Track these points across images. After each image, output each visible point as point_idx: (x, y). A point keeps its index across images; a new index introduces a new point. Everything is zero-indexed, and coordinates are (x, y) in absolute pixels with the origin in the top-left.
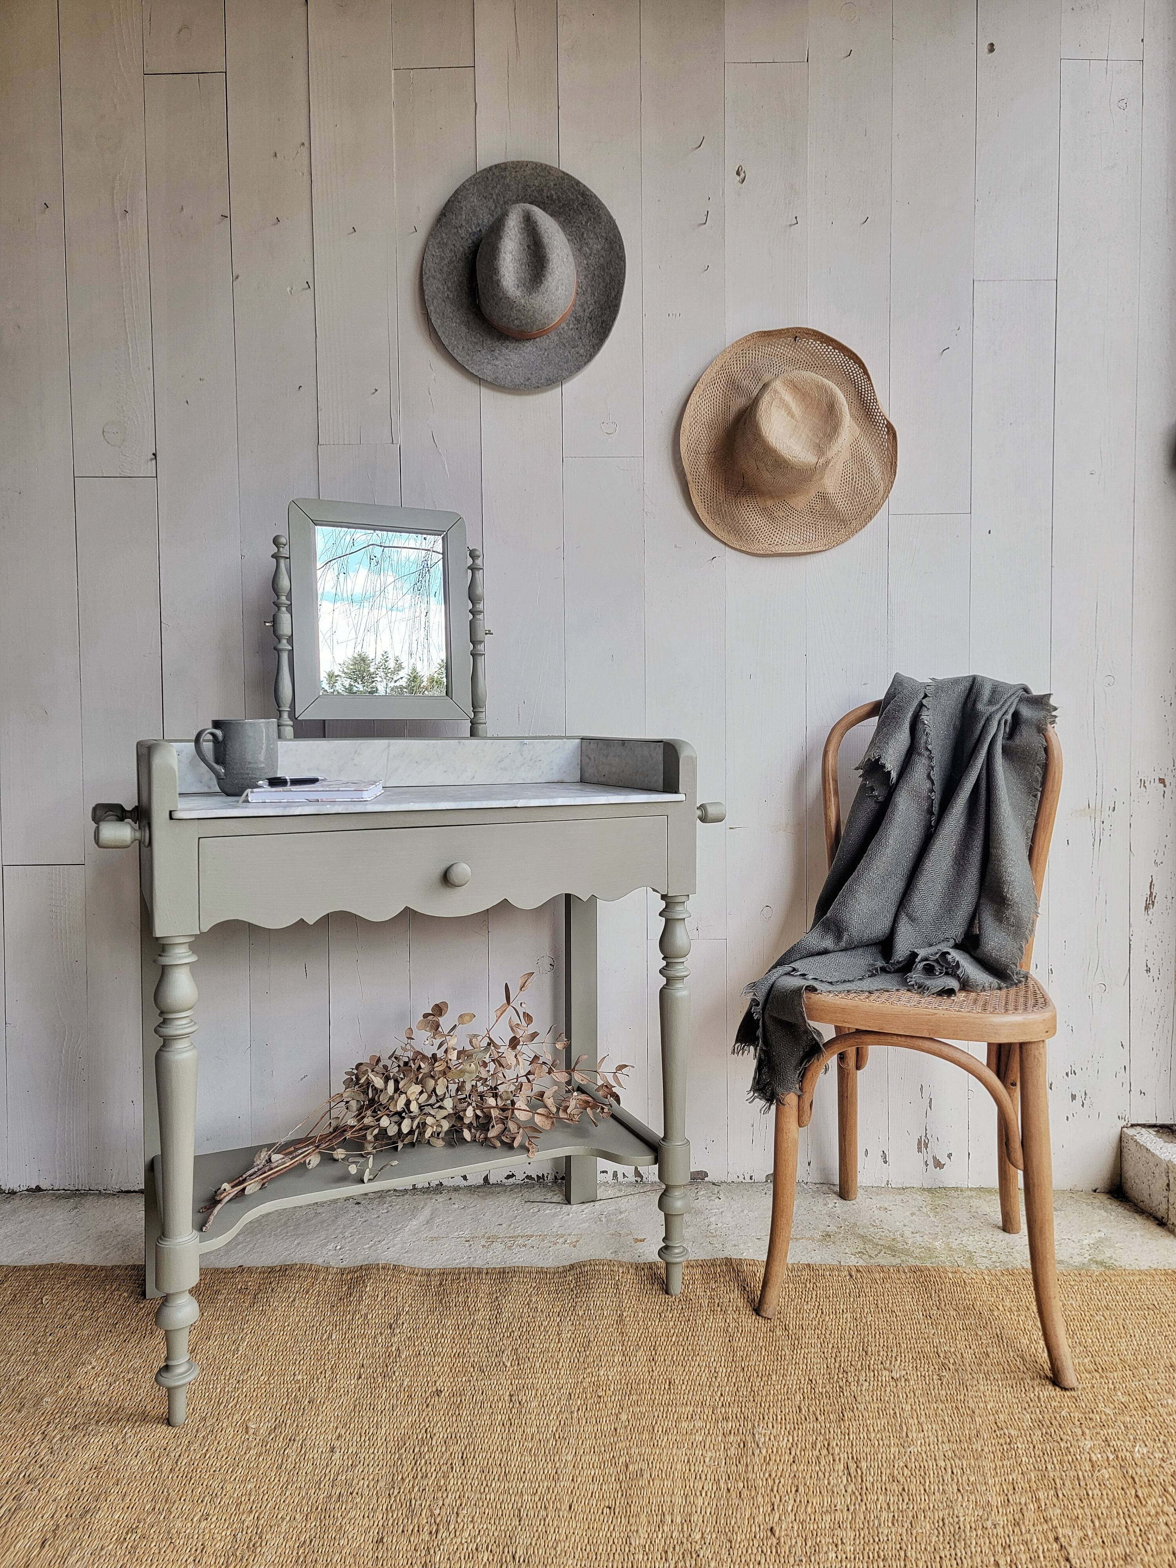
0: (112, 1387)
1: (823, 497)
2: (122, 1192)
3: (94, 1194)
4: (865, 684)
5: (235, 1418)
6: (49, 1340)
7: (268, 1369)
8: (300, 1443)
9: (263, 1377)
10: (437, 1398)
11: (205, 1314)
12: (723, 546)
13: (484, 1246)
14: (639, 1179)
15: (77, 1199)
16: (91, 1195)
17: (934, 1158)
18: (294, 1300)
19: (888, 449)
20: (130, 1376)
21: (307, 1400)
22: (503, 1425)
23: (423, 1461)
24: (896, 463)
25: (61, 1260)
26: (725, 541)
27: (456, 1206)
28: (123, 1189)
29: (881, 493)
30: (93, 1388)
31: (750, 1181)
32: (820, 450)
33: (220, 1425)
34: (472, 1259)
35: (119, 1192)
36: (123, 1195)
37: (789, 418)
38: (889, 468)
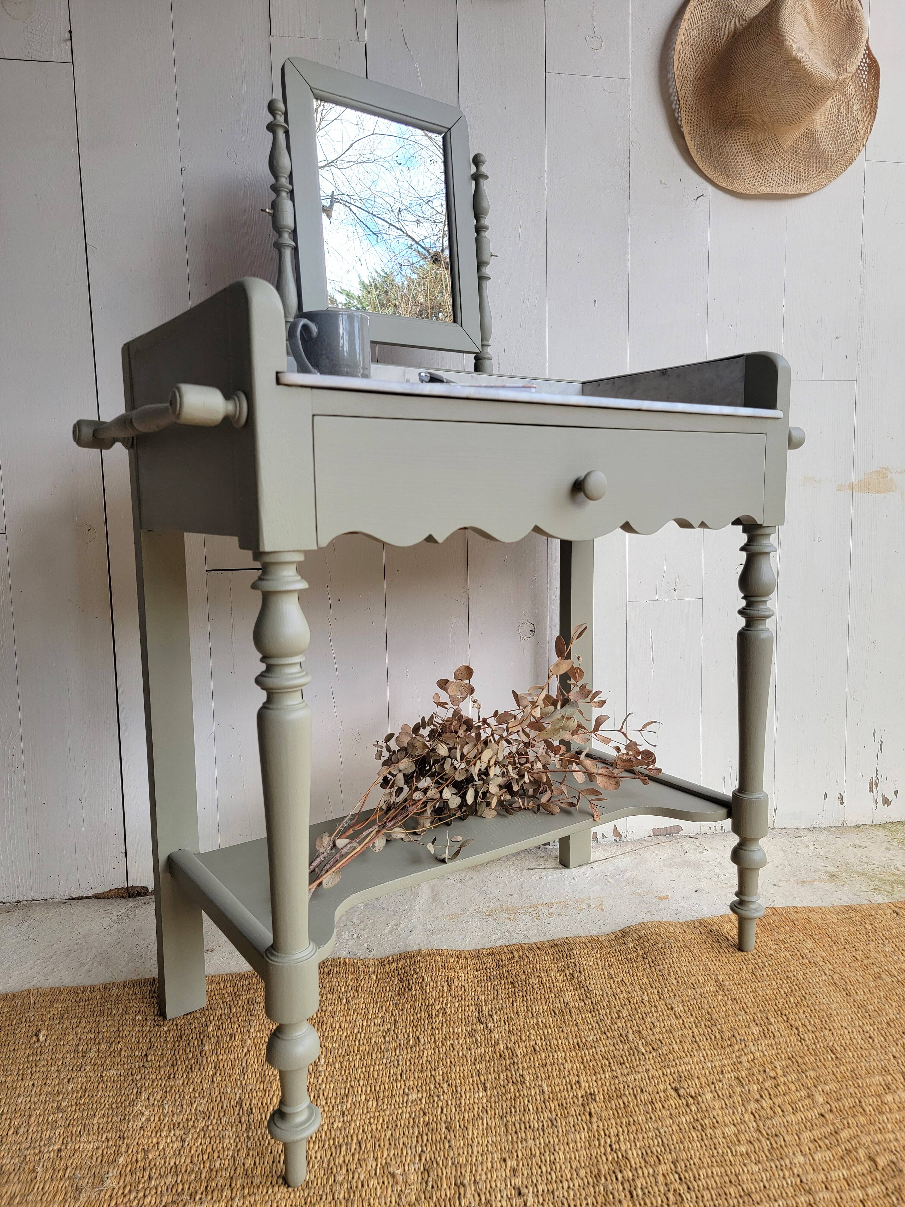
0: (187, 1143)
1: (810, 135)
2: (73, 899)
3: (40, 904)
4: (837, 338)
5: (369, 1164)
6: (69, 1089)
7: (368, 1091)
8: (473, 1188)
9: (370, 1103)
10: (594, 1102)
11: (252, 1030)
12: (707, 185)
13: (509, 919)
14: (618, 839)
15: (21, 912)
16: (37, 905)
17: (883, 796)
18: (348, 1002)
19: (868, 90)
20: (201, 1124)
21: (444, 1126)
22: (694, 1128)
23: (640, 1191)
24: (876, 105)
25: (33, 983)
26: (712, 178)
27: (452, 880)
28: (74, 896)
29: (862, 135)
30: (161, 1147)
31: (721, 831)
32: (839, 66)
33: (356, 1177)
34: (506, 934)
35: (69, 899)
36: (75, 902)
37: (808, 29)
38: (868, 110)
